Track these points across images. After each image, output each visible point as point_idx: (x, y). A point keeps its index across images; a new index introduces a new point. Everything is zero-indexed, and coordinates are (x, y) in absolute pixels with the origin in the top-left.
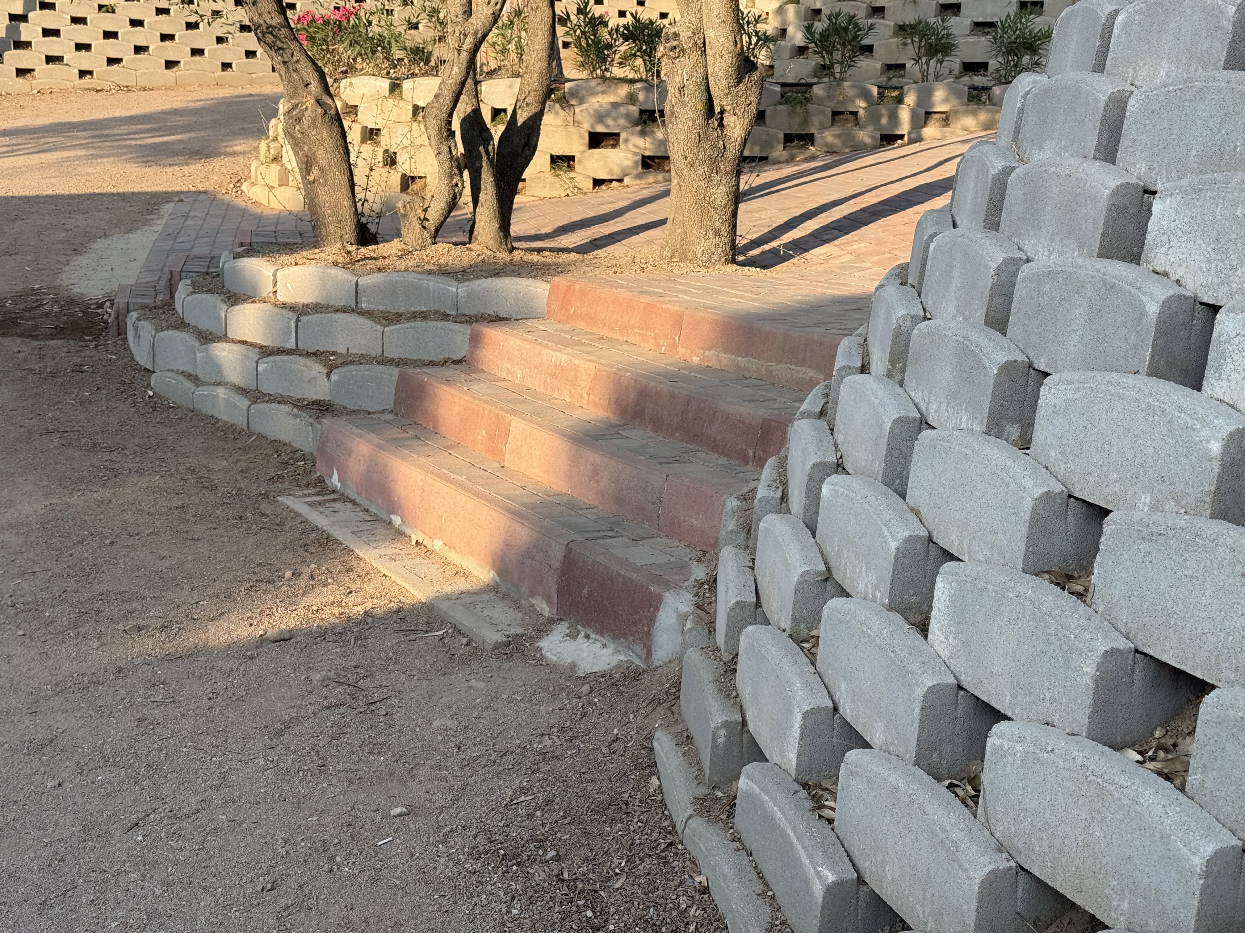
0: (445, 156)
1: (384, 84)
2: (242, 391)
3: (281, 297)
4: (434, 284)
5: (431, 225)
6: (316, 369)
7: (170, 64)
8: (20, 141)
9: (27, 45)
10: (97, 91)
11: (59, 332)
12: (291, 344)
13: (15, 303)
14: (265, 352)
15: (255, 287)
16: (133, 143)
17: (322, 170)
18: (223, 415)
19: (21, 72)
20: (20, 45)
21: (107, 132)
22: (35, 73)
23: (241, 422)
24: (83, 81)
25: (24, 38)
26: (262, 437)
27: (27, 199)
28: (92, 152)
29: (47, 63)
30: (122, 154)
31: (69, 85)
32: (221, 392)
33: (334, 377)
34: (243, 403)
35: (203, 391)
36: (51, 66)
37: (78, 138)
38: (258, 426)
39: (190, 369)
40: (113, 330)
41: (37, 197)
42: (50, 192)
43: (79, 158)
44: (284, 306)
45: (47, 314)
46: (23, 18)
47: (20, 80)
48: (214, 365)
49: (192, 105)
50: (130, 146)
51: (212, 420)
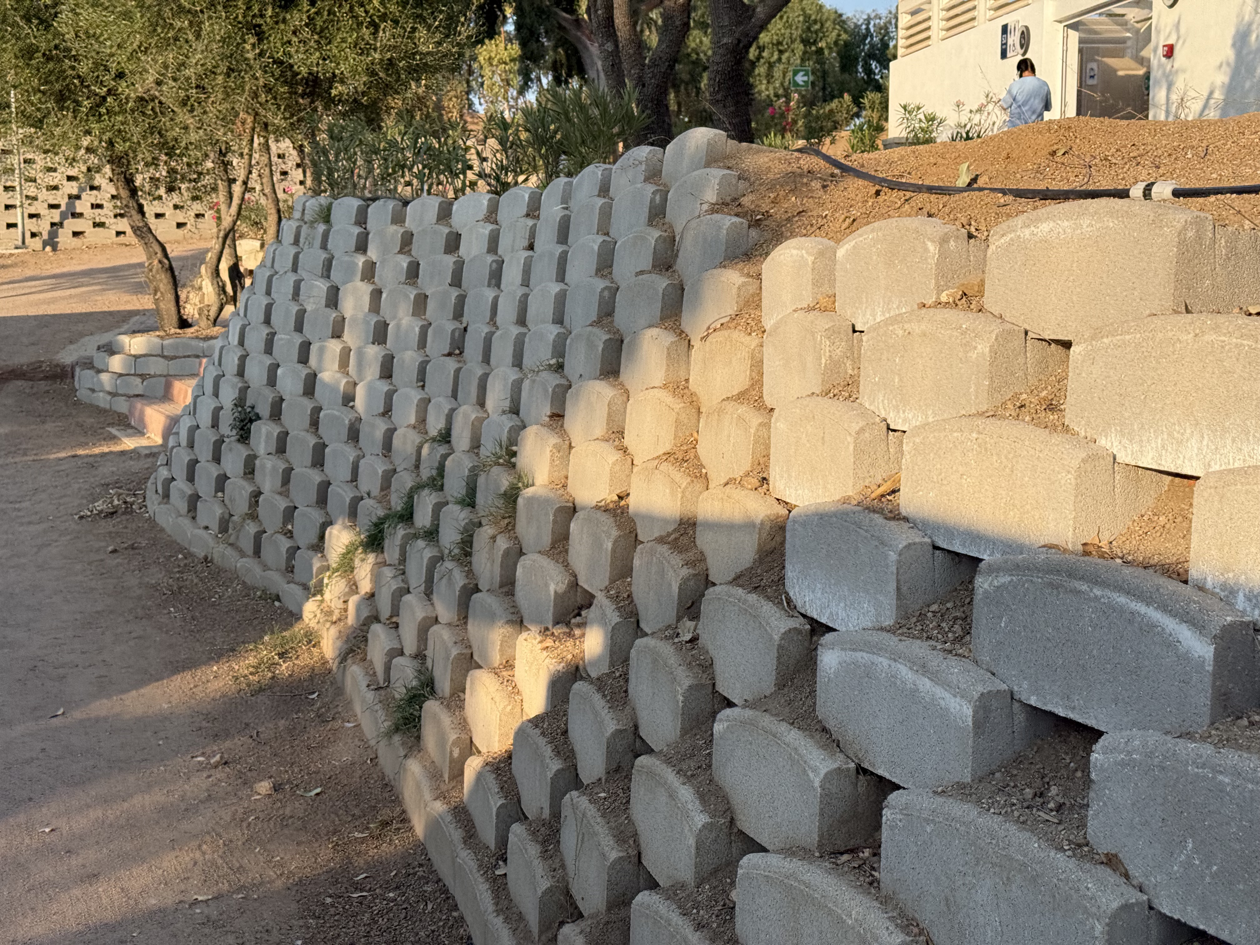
0: (216, 286)
1: (258, 244)
2: (110, 393)
3: (133, 352)
4: (194, 343)
5: (212, 317)
6: (138, 380)
7: (180, 225)
8: (62, 281)
9: (81, 215)
10: (127, 245)
11: (46, 378)
12: (133, 372)
13: (28, 366)
14: (121, 375)
15: (123, 348)
16: (133, 280)
17: (162, 293)
18: (102, 405)
19: (76, 234)
20: (75, 215)
21: (121, 274)
22: (85, 234)
23: (108, 407)
24: (118, 239)
25: (78, 210)
26: (115, 412)
27: (54, 316)
28: (104, 287)
29: (94, 227)
30: (121, 288)
31: (109, 241)
32: (101, 394)
33: (145, 383)
34: (109, 398)
35: (95, 395)
36: (97, 229)
37: (99, 278)
38: (115, 408)
39: (91, 386)
40: (70, 375)
41: (61, 315)
42: (69, 312)
43: (94, 291)
44: (131, 355)
45: (43, 371)
46: (78, 197)
47: (75, 239)
48: (100, 383)
49: (185, 254)
50: (130, 283)
51: (97, 407)
